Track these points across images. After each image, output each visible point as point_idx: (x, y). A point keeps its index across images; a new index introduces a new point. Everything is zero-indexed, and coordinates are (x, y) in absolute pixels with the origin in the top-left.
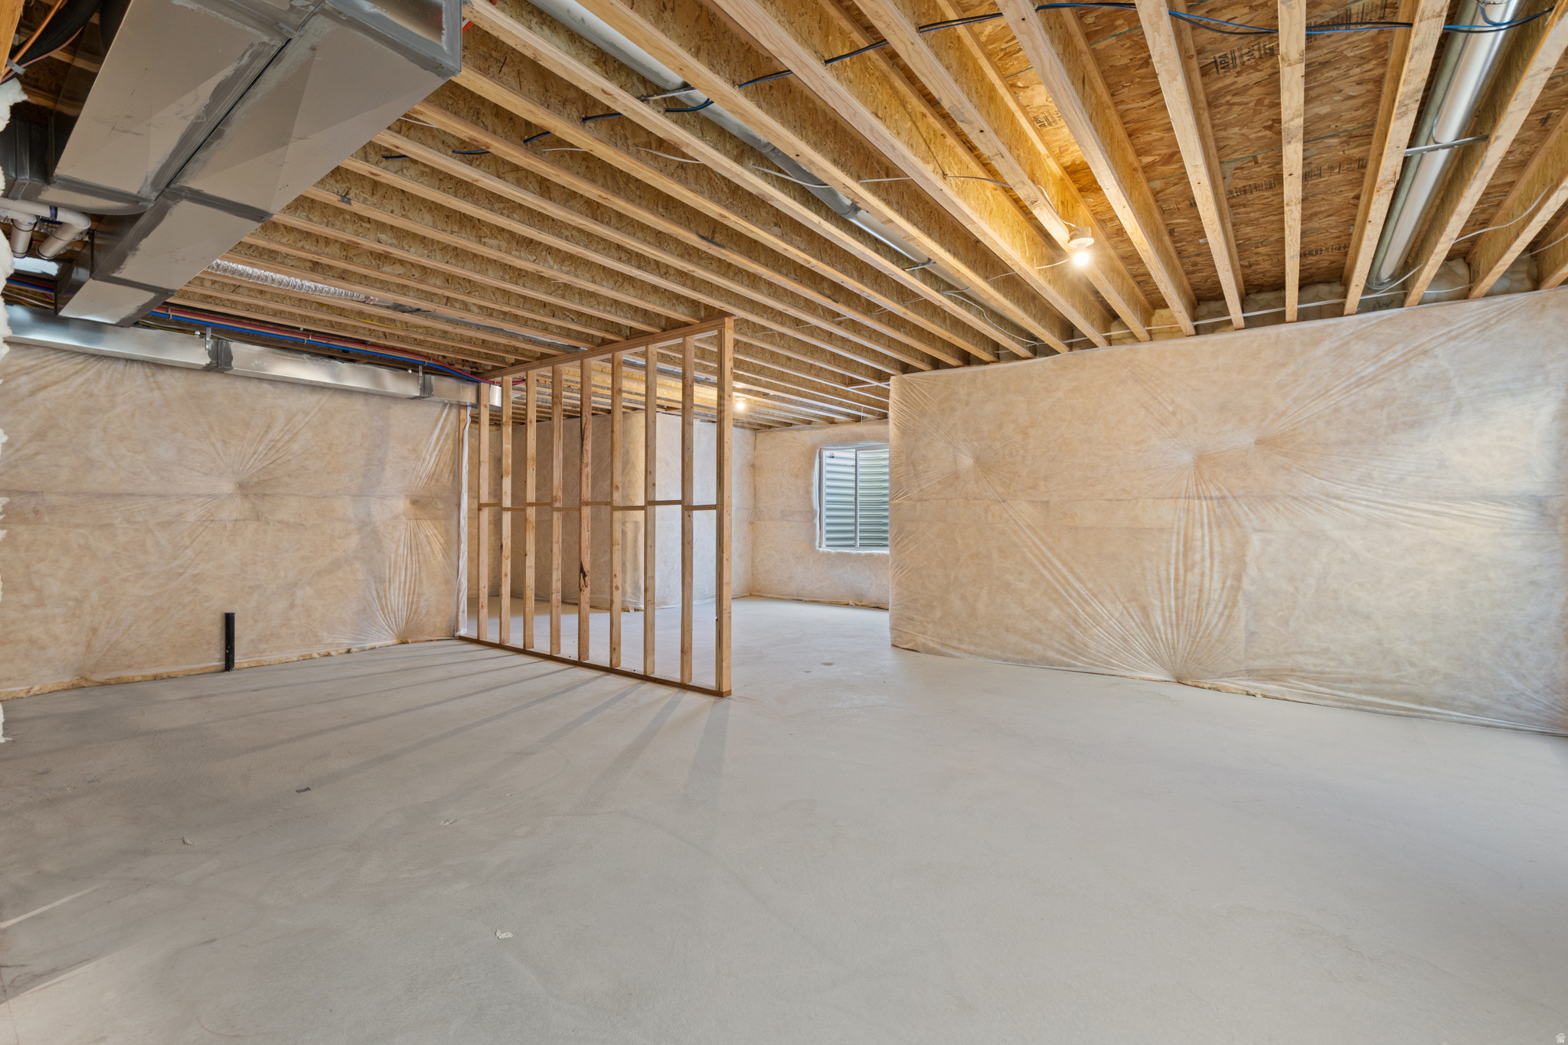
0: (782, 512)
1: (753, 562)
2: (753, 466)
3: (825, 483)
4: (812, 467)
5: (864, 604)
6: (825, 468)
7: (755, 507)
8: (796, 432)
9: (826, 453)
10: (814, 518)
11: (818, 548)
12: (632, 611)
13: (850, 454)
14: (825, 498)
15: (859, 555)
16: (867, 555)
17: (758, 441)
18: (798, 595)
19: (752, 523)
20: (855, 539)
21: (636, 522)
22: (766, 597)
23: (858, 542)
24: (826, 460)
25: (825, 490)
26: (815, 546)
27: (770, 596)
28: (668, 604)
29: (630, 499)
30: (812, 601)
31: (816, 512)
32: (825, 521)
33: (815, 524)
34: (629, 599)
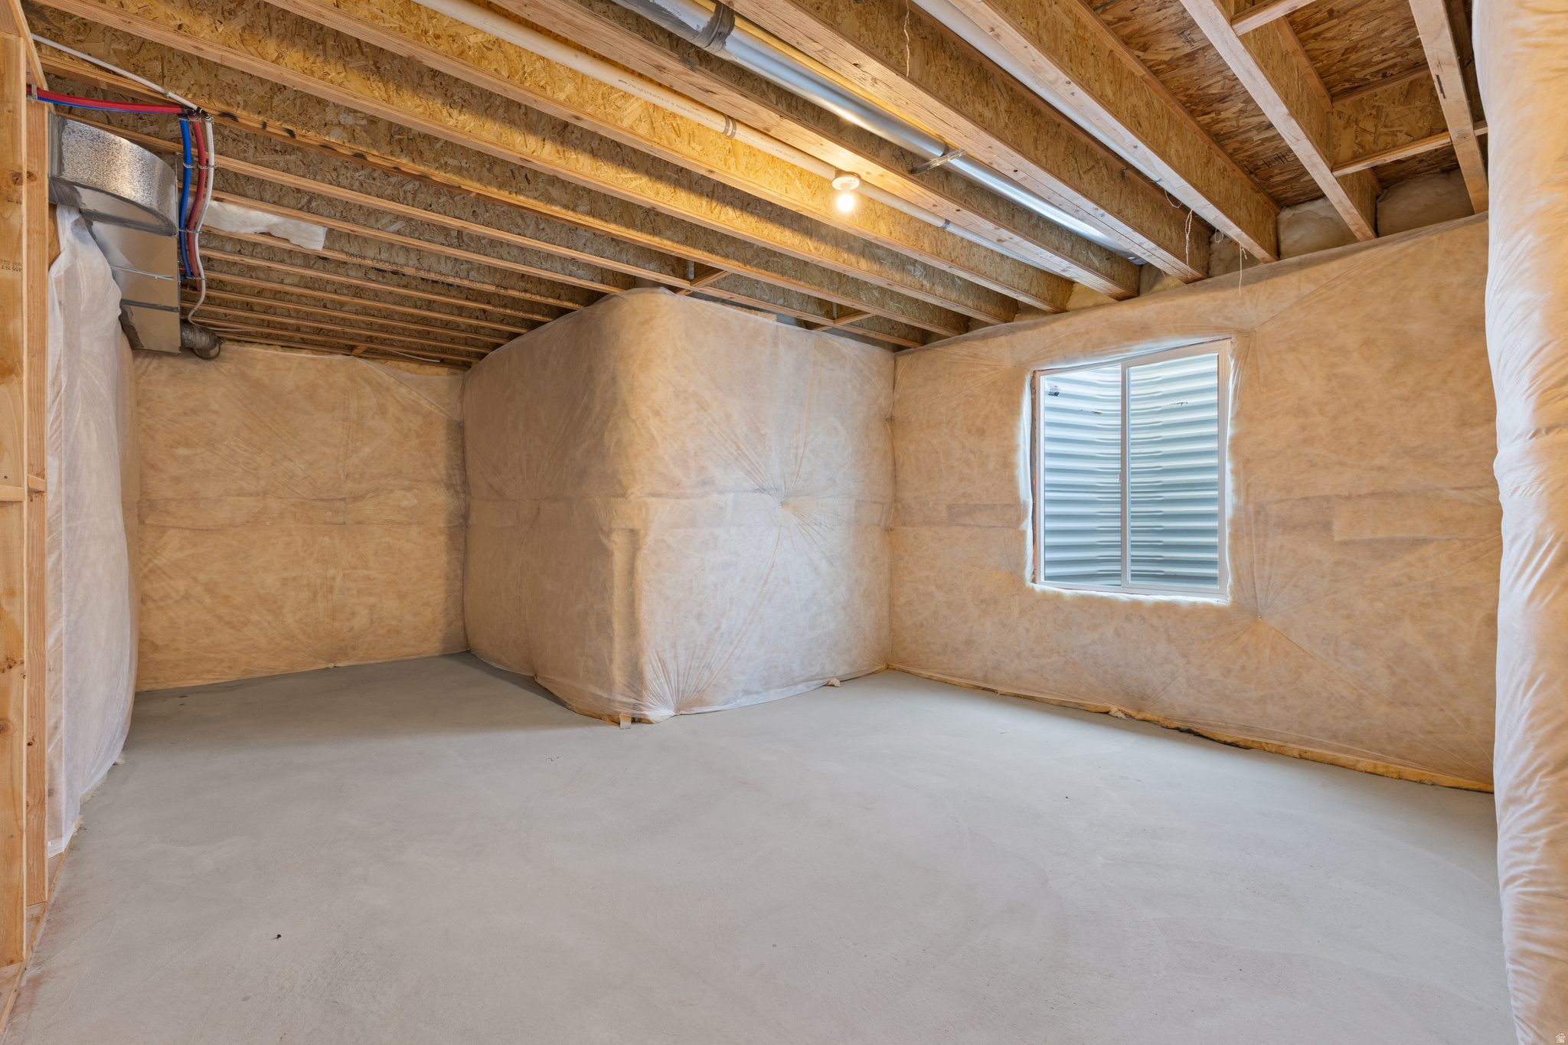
0: (950, 507)
1: (892, 605)
2: (891, 420)
3: (1044, 447)
4: (1015, 410)
5: (1149, 716)
6: (1044, 416)
7: (896, 500)
8: (978, 344)
9: (1045, 384)
10: (1020, 520)
11: (1029, 584)
12: (625, 723)
13: (1111, 375)
14: (1044, 478)
15: (1137, 604)
16: (1158, 607)
17: (900, 370)
18: (985, 679)
19: (889, 530)
20: (1120, 560)
21: (632, 531)
22: (917, 676)
23: (1130, 568)
24: (1045, 401)
25: (1043, 463)
26: (1022, 578)
27: (926, 673)
28: (708, 704)
29: (619, 482)
30: (1018, 696)
31: (1025, 506)
32: (1043, 525)
33: (1023, 534)
34: (619, 697)
